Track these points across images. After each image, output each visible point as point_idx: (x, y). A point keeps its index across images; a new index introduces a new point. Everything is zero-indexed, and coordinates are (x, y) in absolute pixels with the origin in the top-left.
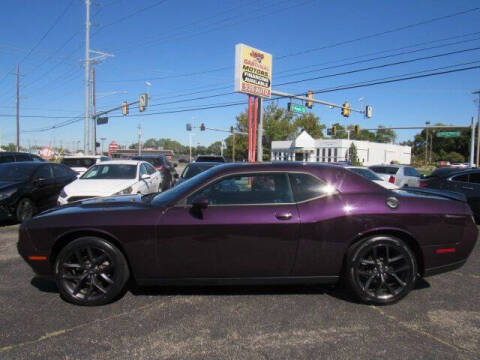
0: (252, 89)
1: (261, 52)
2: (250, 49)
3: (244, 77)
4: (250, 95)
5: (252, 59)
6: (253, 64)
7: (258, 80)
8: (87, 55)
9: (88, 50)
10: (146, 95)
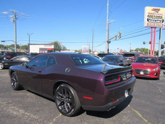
0: (152, 25)
1: (158, 8)
2: (152, 8)
3: (148, 20)
4: (152, 28)
5: (153, 12)
6: (153, 14)
7: (156, 21)
8: (107, 21)
9: (107, 20)
10: (120, 32)
